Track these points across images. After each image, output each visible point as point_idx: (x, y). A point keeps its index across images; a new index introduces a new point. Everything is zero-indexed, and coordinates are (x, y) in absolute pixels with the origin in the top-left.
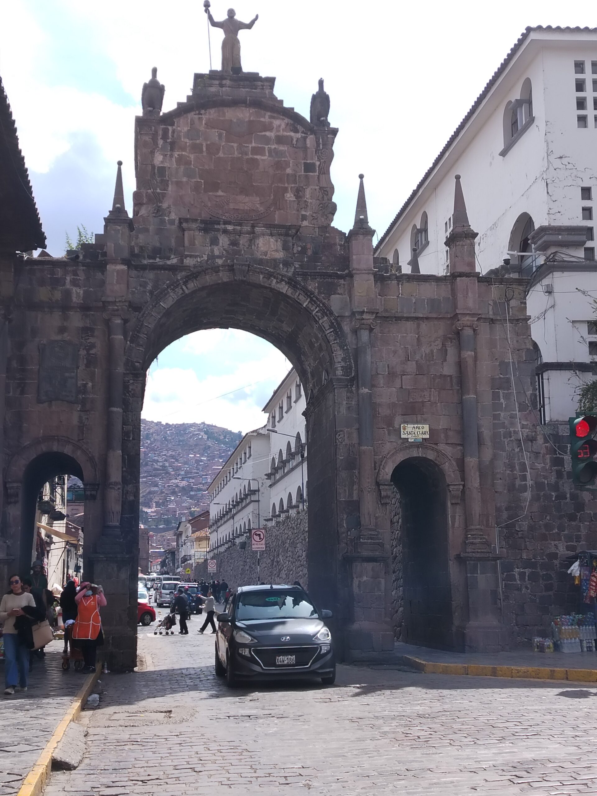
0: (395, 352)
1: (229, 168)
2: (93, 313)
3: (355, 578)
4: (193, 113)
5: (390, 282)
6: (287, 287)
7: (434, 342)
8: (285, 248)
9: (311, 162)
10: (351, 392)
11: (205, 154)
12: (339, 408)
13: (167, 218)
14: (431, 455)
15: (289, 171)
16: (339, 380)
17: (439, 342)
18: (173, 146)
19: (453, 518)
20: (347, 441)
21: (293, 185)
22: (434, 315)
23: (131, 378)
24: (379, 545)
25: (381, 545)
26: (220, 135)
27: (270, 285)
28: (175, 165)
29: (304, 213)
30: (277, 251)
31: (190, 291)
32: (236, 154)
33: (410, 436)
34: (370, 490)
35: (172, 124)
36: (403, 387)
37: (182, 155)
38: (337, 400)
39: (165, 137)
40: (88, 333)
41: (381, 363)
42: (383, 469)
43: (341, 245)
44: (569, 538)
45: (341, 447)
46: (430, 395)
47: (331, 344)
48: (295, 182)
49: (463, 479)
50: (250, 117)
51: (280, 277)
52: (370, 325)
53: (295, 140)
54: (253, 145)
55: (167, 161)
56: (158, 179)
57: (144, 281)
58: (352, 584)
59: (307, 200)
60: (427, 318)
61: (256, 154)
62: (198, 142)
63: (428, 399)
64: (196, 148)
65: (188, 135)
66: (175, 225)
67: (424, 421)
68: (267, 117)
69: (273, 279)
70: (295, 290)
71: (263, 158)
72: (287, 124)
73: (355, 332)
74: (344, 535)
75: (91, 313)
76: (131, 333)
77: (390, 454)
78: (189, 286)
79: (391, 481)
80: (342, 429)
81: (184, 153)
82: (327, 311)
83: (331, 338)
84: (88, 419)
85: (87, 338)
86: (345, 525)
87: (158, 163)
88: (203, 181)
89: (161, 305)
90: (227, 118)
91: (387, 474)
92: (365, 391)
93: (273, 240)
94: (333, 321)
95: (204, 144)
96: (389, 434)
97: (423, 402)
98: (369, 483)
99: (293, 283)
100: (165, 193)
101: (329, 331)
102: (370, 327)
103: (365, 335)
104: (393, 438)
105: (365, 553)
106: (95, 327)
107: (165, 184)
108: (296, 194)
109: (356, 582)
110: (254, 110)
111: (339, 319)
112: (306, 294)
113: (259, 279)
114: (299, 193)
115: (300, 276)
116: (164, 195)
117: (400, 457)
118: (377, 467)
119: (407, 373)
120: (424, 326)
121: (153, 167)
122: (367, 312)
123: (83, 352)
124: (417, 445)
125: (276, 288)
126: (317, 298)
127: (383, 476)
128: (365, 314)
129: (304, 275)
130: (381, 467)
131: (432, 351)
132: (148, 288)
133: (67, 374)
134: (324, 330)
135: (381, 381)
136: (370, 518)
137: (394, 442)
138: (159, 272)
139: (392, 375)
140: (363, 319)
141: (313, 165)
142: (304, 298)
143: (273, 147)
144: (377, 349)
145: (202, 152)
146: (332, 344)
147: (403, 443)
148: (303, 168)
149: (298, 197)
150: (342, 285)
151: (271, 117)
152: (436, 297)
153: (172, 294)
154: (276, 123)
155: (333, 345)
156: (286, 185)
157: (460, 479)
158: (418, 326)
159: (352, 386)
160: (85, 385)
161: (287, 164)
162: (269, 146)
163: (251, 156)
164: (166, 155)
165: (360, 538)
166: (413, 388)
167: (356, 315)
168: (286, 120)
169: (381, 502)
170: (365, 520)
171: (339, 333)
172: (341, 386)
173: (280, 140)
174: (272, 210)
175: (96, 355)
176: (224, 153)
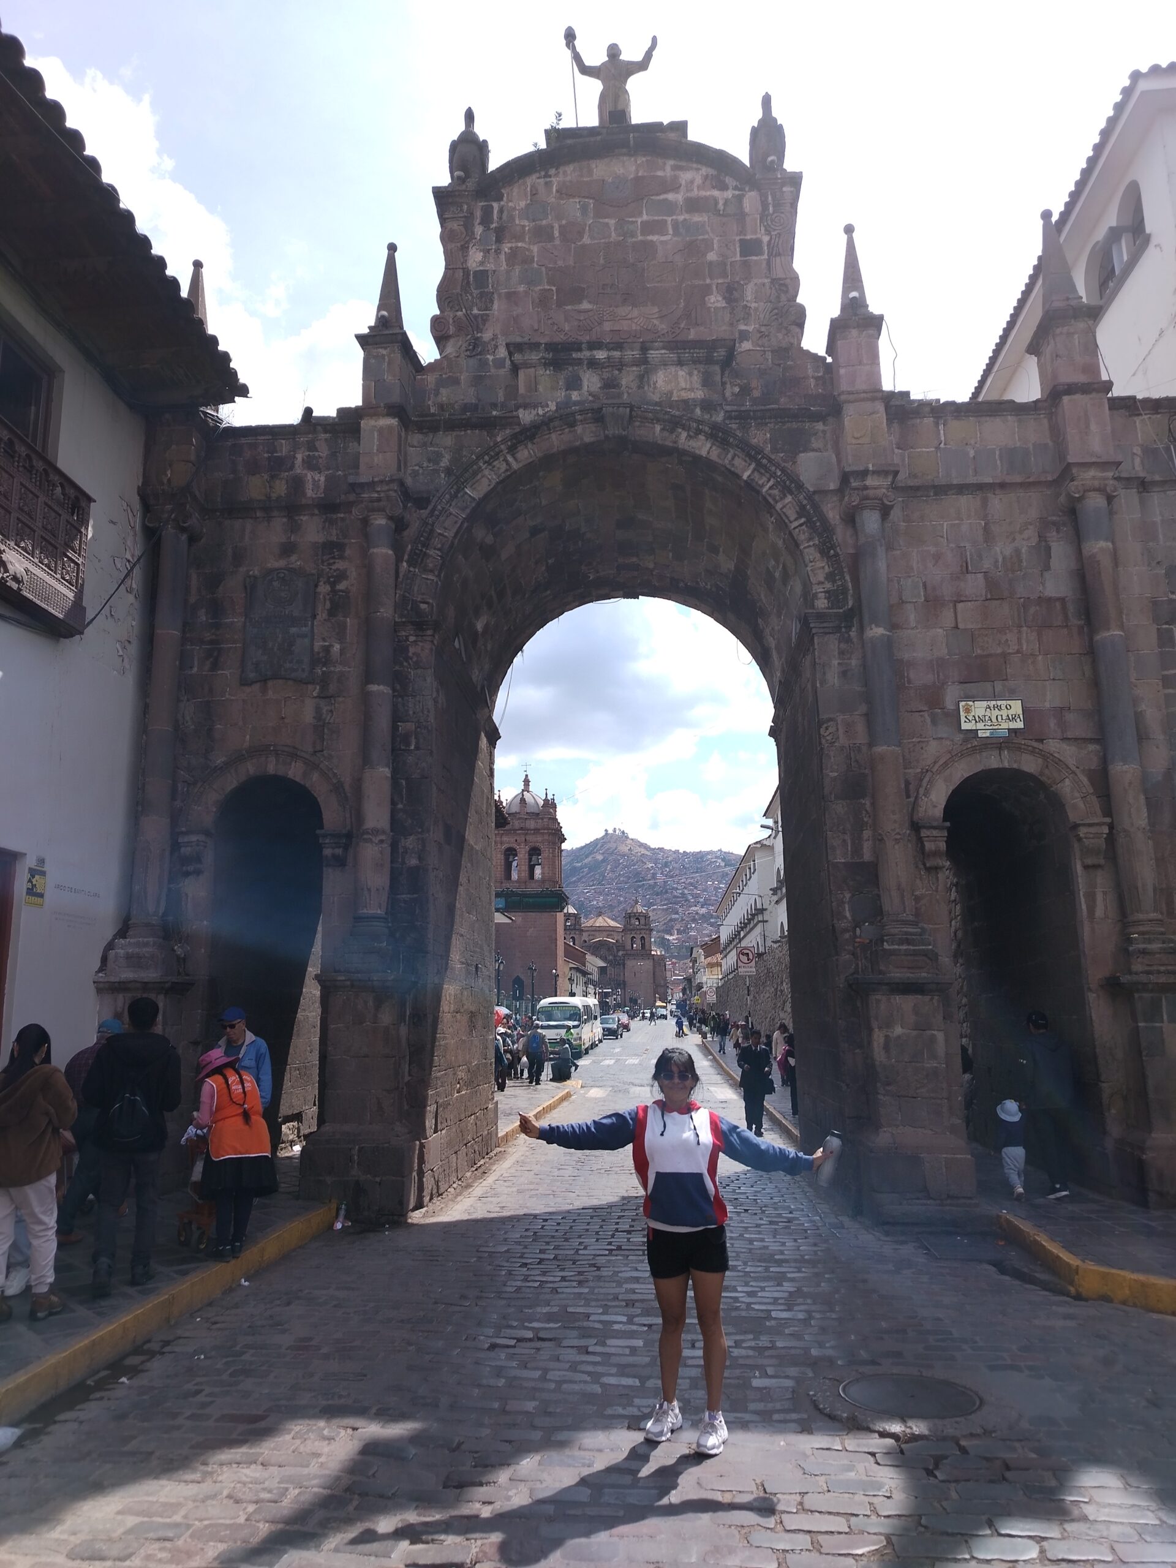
0: (938, 557)
1: (602, 261)
2: (342, 515)
3: (877, 1030)
4: (534, 177)
5: (918, 420)
6: (708, 445)
7: (1021, 532)
8: (707, 382)
9: (754, 237)
10: (849, 640)
11: (557, 242)
12: (824, 673)
13: (491, 358)
14: (1030, 765)
15: (712, 256)
16: (821, 616)
17: (1031, 533)
18: (500, 234)
19: (1091, 897)
20: (843, 740)
21: (720, 281)
22: (1018, 479)
23: (412, 632)
24: (926, 955)
25: (932, 957)
26: (584, 209)
27: (675, 442)
28: (504, 266)
29: (743, 327)
30: (692, 390)
31: (521, 465)
32: (614, 237)
33: (980, 726)
34: (898, 837)
35: (499, 198)
36: (961, 626)
37: (517, 247)
38: (820, 658)
39: (486, 220)
40: (334, 553)
41: (910, 580)
42: (925, 796)
43: (817, 378)
45: (832, 754)
46: (1019, 639)
47: (802, 547)
48: (724, 274)
49: (1108, 811)
50: (637, 171)
51: (695, 425)
52: (881, 499)
53: (721, 203)
54: (645, 217)
55: (491, 260)
56: (476, 292)
57: (434, 452)
58: (870, 1043)
59: (749, 305)
60: (1003, 486)
61: (652, 233)
62: (544, 222)
63: (1016, 648)
64: (542, 234)
65: (527, 213)
66: (504, 367)
67: (1011, 695)
68: (668, 168)
69: (680, 430)
70: (724, 449)
71: (663, 238)
72: (706, 177)
73: (851, 519)
74: (847, 936)
75: (339, 515)
76: (410, 547)
77: (941, 763)
78: (519, 455)
79: (945, 819)
80: (832, 716)
81: (520, 244)
82: (791, 482)
83: (802, 537)
84: (331, 711)
85: (332, 561)
86: (848, 914)
87: (474, 265)
88: (554, 288)
89: (466, 493)
90: (595, 177)
91: (935, 807)
92: (877, 631)
93: (683, 373)
94: (805, 502)
95: (556, 226)
96: (934, 722)
97: (1004, 656)
98: (895, 822)
99: (720, 434)
100: (488, 315)
101: (796, 524)
102: (883, 504)
103: (871, 521)
104: (944, 730)
105: (897, 974)
106: (346, 541)
107: (487, 299)
108: (727, 295)
109: (878, 1037)
110: (644, 159)
111: (816, 497)
112: (749, 455)
113: (654, 433)
114: (731, 293)
115: (733, 421)
116: (485, 319)
117: (962, 771)
118: (911, 791)
119: (966, 596)
120: (997, 503)
121: (466, 271)
122: (874, 472)
123: (324, 589)
124: (998, 744)
125: (686, 448)
126: (770, 460)
127: (926, 811)
128: (869, 477)
129: (742, 417)
130: (922, 791)
131: (1017, 552)
132: (442, 464)
133: (293, 630)
134: (787, 521)
135: (912, 616)
136: (902, 897)
137: (947, 739)
138: (463, 433)
139: (933, 603)
140: (866, 488)
141: (758, 242)
142: (744, 463)
143: (681, 218)
144: (898, 552)
145: (551, 238)
146: (805, 548)
147: (965, 741)
148: (738, 250)
149: (730, 300)
150: (820, 434)
151: (675, 168)
152: (1018, 444)
153: (486, 472)
154: (685, 176)
155: (806, 550)
156: (708, 281)
157: (1099, 812)
158: (985, 503)
159: (849, 628)
160: (327, 650)
161: (709, 246)
162: (674, 217)
163: (640, 238)
164: (488, 251)
165: (882, 941)
166: (980, 626)
167: (852, 480)
168: (705, 170)
169: (924, 864)
170: (891, 902)
171: (818, 524)
172: (827, 630)
173: (694, 205)
174: (682, 326)
175: (346, 591)
176: (592, 237)
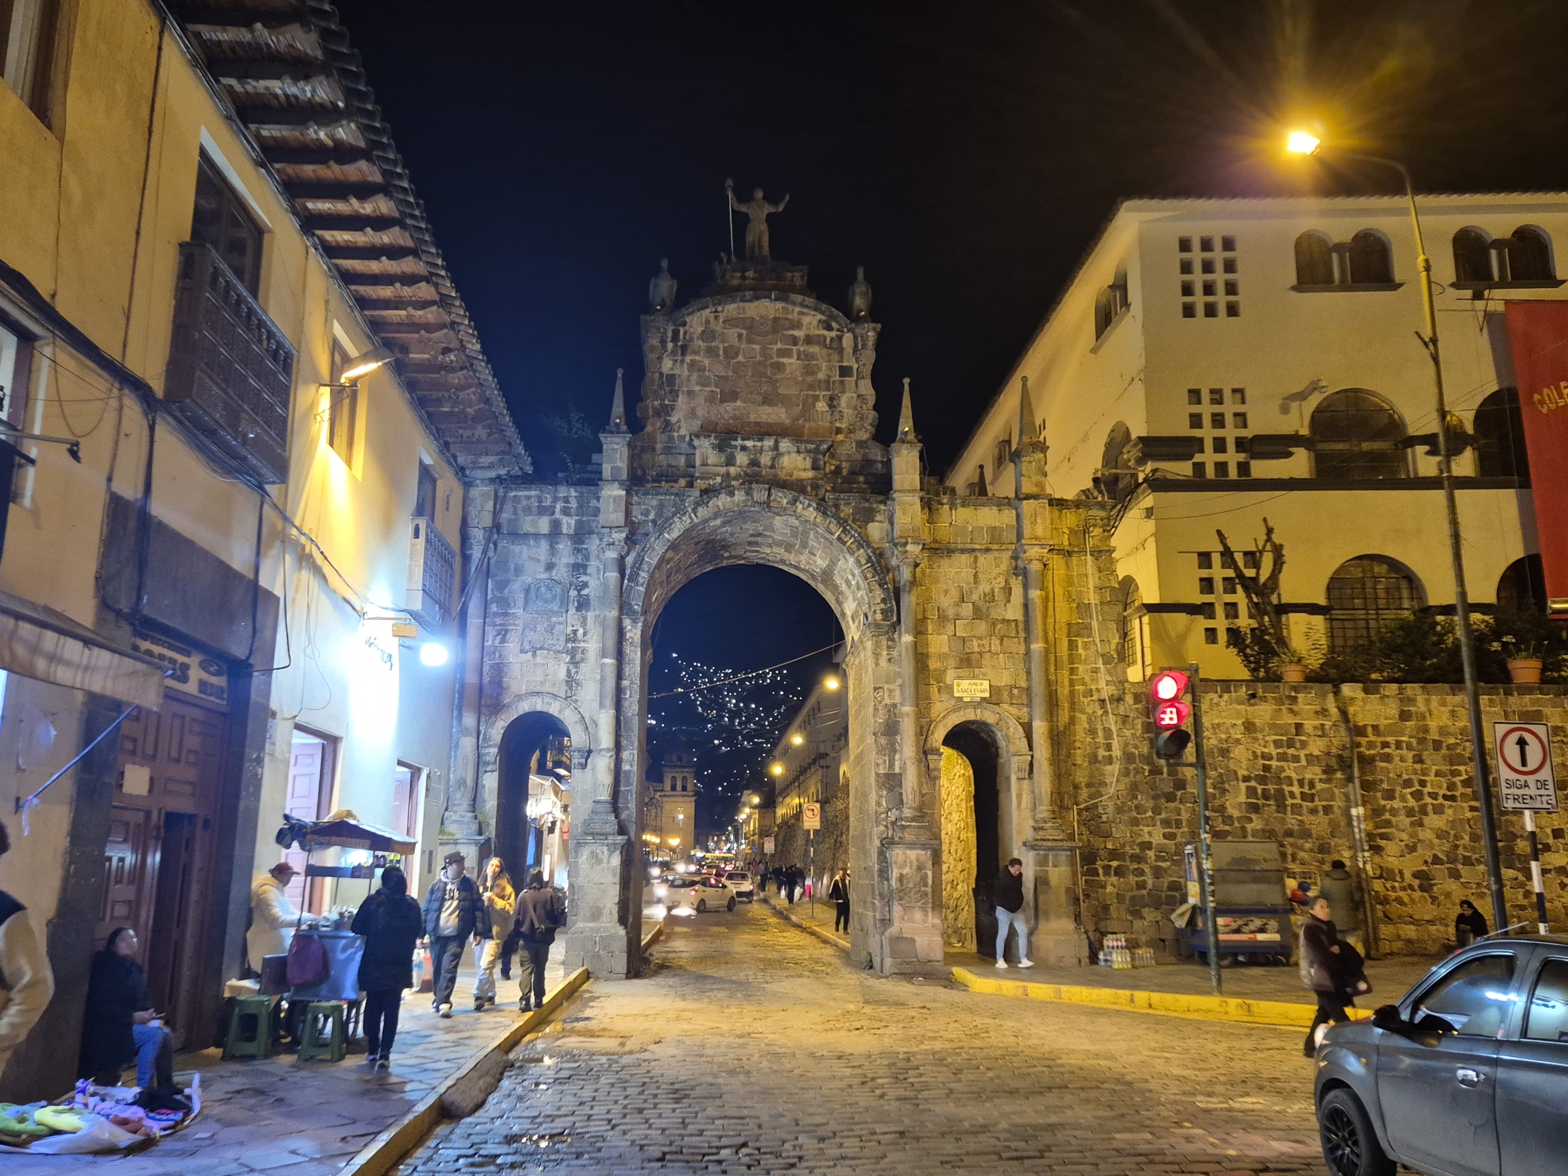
0: (946, 592)
1: (750, 374)
4: (708, 311)
5: (940, 506)
6: (815, 515)
7: (995, 579)
8: (815, 467)
9: (848, 364)
10: (893, 640)
11: (722, 358)
12: (878, 659)
13: (676, 434)
14: (990, 719)
15: (821, 376)
16: (877, 626)
17: (1001, 579)
18: (684, 349)
19: (1019, 796)
20: (887, 701)
21: (825, 393)
22: (995, 546)
23: (629, 624)
24: (925, 828)
25: (928, 829)
26: (740, 336)
27: (795, 512)
28: (686, 373)
29: (838, 425)
30: (805, 470)
31: (699, 520)
32: (758, 358)
33: (965, 694)
34: (914, 760)
35: (684, 324)
36: (957, 634)
37: (695, 360)
38: (876, 650)
39: (675, 338)
40: (580, 571)
41: (930, 605)
42: (932, 735)
43: (883, 463)
44: (1166, 823)
45: (880, 708)
46: (990, 644)
47: (868, 581)
48: (828, 389)
49: (1030, 748)
50: (775, 313)
51: (807, 502)
52: (914, 559)
53: (828, 339)
54: (779, 346)
55: (678, 367)
56: (667, 389)
57: (645, 509)
58: (891, 877)
59: (843, 410)
60: (986, 550)
61: (783, 357)
62: (713, 344)
63: (988, 649)
64: (711, 352)
65: (702, 336)
66: (685, 441)
67: (983, 677)
68: (795, 313)
69: (798, 504)
70: (824, 517)
71: (790, 361)
72: (819, 321)
73: (897, 567)
74: (884, 816)
76: (629, 570)
77: (943, 715)
78: (698, 514)
80: (881, 685)
81: (697, 358)
83: (869, 575)
84: (578, 672)
85: (578, 576)
86: (883, 804)
87: (667, 370)
88: (719, 390)
89: (665, 536)
90: (748, 314)
91: (937, 741)
92: (908, 639)
93: (800, 458)
95: (721, 347)
96: (939, 691)
97: (981, 653)
98: (913, 752)
99: (822, 508)
100: (675, 405)
101: (865, 567)
102: (915, 562)
103: (908, 571)
104: (944, 697)
105: (908, 839)
106: (588, 563)
107: (674, 394)
108: (829, 403)
109: (897, 874)
110: (780, 306)
111: (878, 552)
112: (839, 522)
113: (782, 505)
114: (832, 402)
115: (830, 501)
116: (673, 407)
117: (953, 721)
118: (925, 732)
119: (961, 616)
120: (982, 560)
121: (661, 374)
122: (910, 544)
123: (573, 593)
124: (974, 705)
126: (851, 527)
127: (932, 744)
128: (908, 546)
129: (836, 499)
130: (930, 732)
131: (993, 590)
132: (650, 517)
133: (554, 619)
134: (860, 565)
135: (930, 627)
136: (914, 795)
137: (946, 701)
138: (663, 498)
139: (943, 619)
140: (906, 552)
141: (851, 368)
142: (836, 527)
143: (802, 348)
144: (924, 587)
145: (718, 355)
146: (870, 582)
147: (956, 703)
148: (838, 372)
149: (831, 406)
150: (881, 512)
151: (800, 313)
152: (997, 524)
153: (678, 523)
154: (806, 320)
156: (818, 393)
157: (1026, 748)
158: (976, 560)
159: (893, 632)
160: (575, 632)
161: (819, 368)
162: (798, 347)
163: (775, 360)
164: (676, 360)
165: (902, 820)
166: (968, 635)
167: (898, 547)
168: (820, 316)
169: (929, 775)
170: (907, 798)
171: (878, 569)
172: (880, 633)
173: (809, 340)
174: (800, 421)
175: (587, 595)
176: (745, 357)
